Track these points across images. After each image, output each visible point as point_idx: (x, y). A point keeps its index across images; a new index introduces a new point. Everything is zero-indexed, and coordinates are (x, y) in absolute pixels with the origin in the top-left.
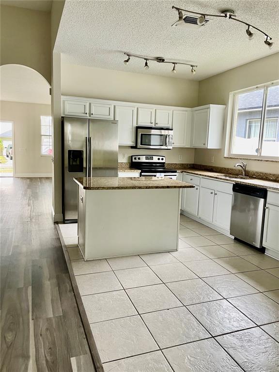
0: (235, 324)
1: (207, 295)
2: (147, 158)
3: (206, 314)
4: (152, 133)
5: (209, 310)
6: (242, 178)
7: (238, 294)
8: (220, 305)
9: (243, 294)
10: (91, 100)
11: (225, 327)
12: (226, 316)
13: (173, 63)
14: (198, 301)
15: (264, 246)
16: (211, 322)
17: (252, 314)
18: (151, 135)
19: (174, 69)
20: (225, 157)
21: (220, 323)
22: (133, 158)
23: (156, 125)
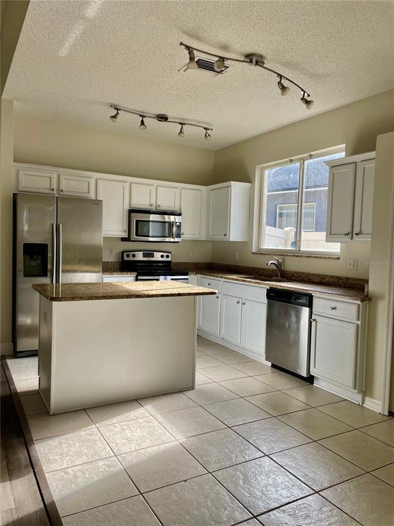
0: (284, 493)
1: (242, 451)
2: (145, 255)
3: (241, 482)
4: (151, 219)
5: (245, 476)
6: (277, 281)
7: (284, 446)
8: (260, 466)
9: (291, 446)
10: (61, 170)
11: (271, 499)
12: (271, 481)
13: (180, 123)
14: (229, 464)
15: (312, 374)
16: (250, 494)
17: (307, 475)
18: (149, 221)
19: (181, 132)
20: (253, 253)
21: (263, 494)
22: (125, 254)
23: (158, 208)
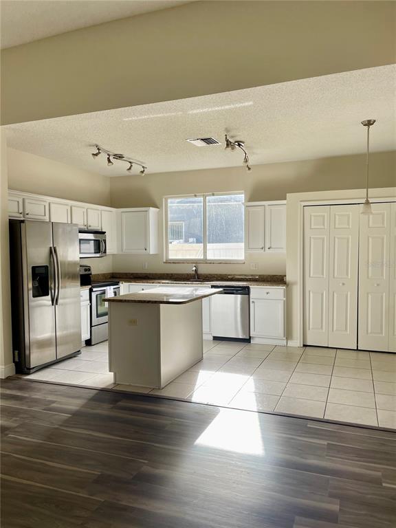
10: (26, 195)
19: (130, 169)
20: (164, 263)
23: (89, 228)
